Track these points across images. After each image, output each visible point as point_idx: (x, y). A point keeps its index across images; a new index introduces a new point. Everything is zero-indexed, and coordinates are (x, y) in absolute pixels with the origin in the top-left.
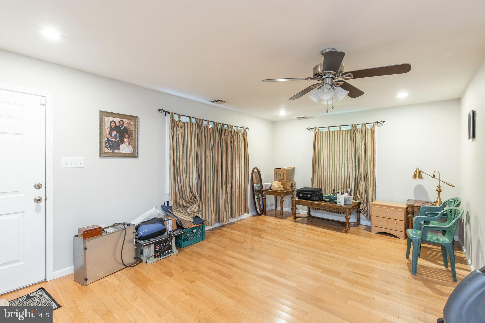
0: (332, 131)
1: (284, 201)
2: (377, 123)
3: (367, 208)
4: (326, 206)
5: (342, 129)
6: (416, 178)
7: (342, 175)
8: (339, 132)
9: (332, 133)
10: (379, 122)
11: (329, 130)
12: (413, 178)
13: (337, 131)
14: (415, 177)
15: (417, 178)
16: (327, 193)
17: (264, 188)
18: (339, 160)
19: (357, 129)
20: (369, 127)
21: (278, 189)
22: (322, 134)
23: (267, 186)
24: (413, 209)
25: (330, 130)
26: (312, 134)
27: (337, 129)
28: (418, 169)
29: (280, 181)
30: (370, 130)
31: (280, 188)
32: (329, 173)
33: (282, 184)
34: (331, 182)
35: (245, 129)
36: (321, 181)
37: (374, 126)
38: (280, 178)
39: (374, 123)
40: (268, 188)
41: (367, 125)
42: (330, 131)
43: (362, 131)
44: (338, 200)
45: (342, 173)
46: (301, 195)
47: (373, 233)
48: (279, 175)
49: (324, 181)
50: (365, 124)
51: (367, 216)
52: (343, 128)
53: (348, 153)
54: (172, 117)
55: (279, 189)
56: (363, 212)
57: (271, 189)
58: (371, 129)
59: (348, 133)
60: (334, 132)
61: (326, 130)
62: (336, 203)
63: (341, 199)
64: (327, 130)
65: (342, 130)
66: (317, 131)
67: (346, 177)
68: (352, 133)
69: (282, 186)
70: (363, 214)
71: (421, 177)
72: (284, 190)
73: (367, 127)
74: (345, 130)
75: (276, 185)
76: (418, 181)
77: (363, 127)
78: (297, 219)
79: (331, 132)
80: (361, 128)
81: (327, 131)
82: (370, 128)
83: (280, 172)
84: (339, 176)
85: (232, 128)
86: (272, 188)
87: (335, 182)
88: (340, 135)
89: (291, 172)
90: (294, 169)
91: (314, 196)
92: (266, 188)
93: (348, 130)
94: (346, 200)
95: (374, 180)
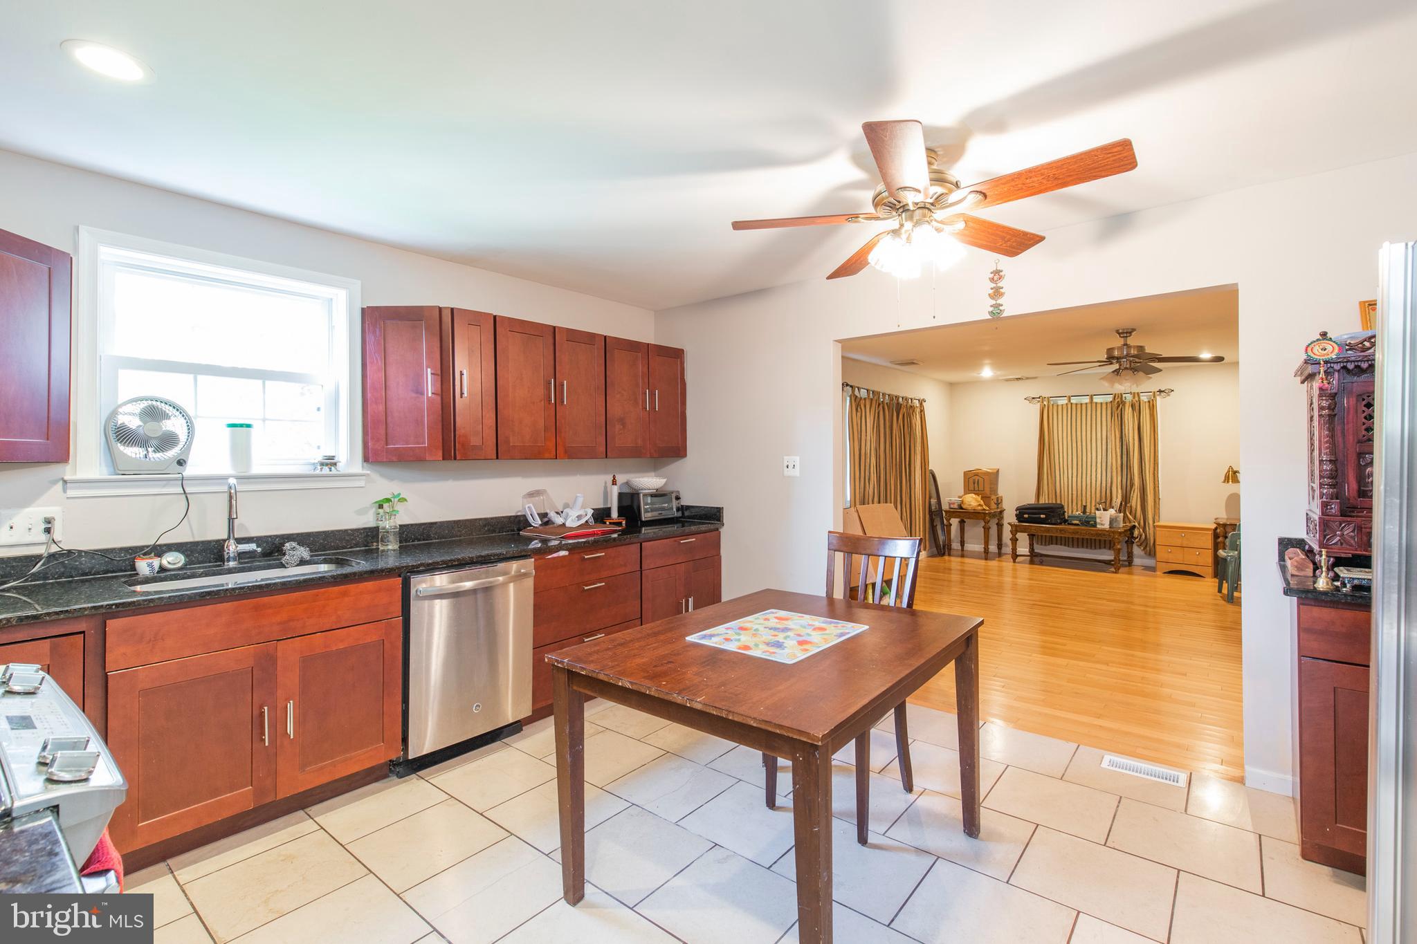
0: (1076, 404)
1: (990, 528)
2: (1160, 391)
3: (1146, 536)
4: (1078, 532)
5: (1095, 400)
6: (1228, 482)
7: (1096, 481)
8: (1089, 406)
9: (1076, 407)
10: (1163, 391)
11: (1070, 401)
12: (1224, 482)
13: (1086, 404)
14: (1227, 480)
15: (1230, 483)
16: (1072, 510)
17: (945, 507)
18: (1091, 454)
19: (1123, 403)
20: (1144, 398)
21: (976, 508)
22: (1055, 408)
23: (954, 504)
24: (1224, 529)
25: (1072, 401)
26: (1036, 407)
27: (1086, 400)
28: (1232, 469)
29: (978, 495)
30: (1147, 404)
31: (980, 505)
32: (1072, 477)
33: (982, 498)
34: (1075, 493)
35: (922, 402)
36: (1056, 493)
37: (1154, 397)
38: (977, 489)
39: (1154, 392)
40: (956, 506)
41: (1141, 394)
42: (1072, 404)
43: (1133, 406)
44: (1098, 520)
45: (1096, 477)
46: (1026, 516)
47: (1158, 573)
48: (974, 483)
49: (1061, 492)
50: (1138, 394)
51: (1144, 549)
52: (1097, 399)
53: (1107, 442)
54: (853, 391)
55: (980, 508)
56: (1138, 542)
57: (962, 508)
58: (1149, 402)
59: (1107, 408)
60: (1079, 406)
61: (1063, 401)
62: (1095, 525)
63: (1104, 519)
64: (1066, 402)
65: (1096, 403)
66: (1045, 403)
67: (1104, 485)
68: (1114, 409)
69: (982, 502)
70: (1138, 546)
71: (1236, 481)
72: (988, 509)
73: (1142, 398)
74: (1101, 403)
75: (972, 501)
76: (1231, 488)
77: (1134, 398)
78: (1019, 559)
79: (1074, 407)
80: (1132, 401)
81: (1067, 404)
82: (1146, 400)
83: (976, 478)
84: (1091, 483)
85: (908, 402)
86: (964, 507)
87: (1084, 493)
88: (1091, 411)
89: (994, 476)
90: (998, 471)
91: (1053, 516)
92: (952, 506)
93: (1107, 403)
94: (1112, 521)
95: (1157, 488)
